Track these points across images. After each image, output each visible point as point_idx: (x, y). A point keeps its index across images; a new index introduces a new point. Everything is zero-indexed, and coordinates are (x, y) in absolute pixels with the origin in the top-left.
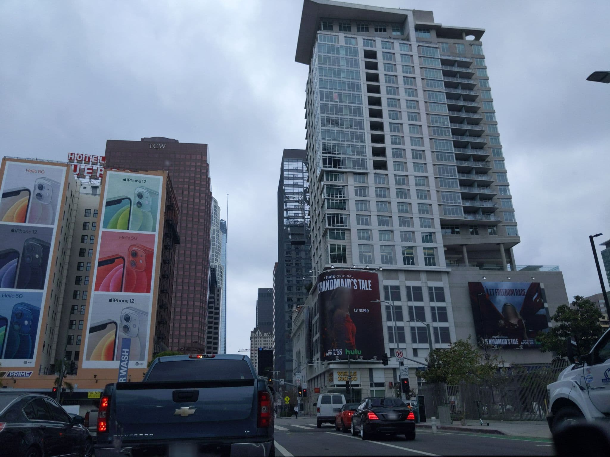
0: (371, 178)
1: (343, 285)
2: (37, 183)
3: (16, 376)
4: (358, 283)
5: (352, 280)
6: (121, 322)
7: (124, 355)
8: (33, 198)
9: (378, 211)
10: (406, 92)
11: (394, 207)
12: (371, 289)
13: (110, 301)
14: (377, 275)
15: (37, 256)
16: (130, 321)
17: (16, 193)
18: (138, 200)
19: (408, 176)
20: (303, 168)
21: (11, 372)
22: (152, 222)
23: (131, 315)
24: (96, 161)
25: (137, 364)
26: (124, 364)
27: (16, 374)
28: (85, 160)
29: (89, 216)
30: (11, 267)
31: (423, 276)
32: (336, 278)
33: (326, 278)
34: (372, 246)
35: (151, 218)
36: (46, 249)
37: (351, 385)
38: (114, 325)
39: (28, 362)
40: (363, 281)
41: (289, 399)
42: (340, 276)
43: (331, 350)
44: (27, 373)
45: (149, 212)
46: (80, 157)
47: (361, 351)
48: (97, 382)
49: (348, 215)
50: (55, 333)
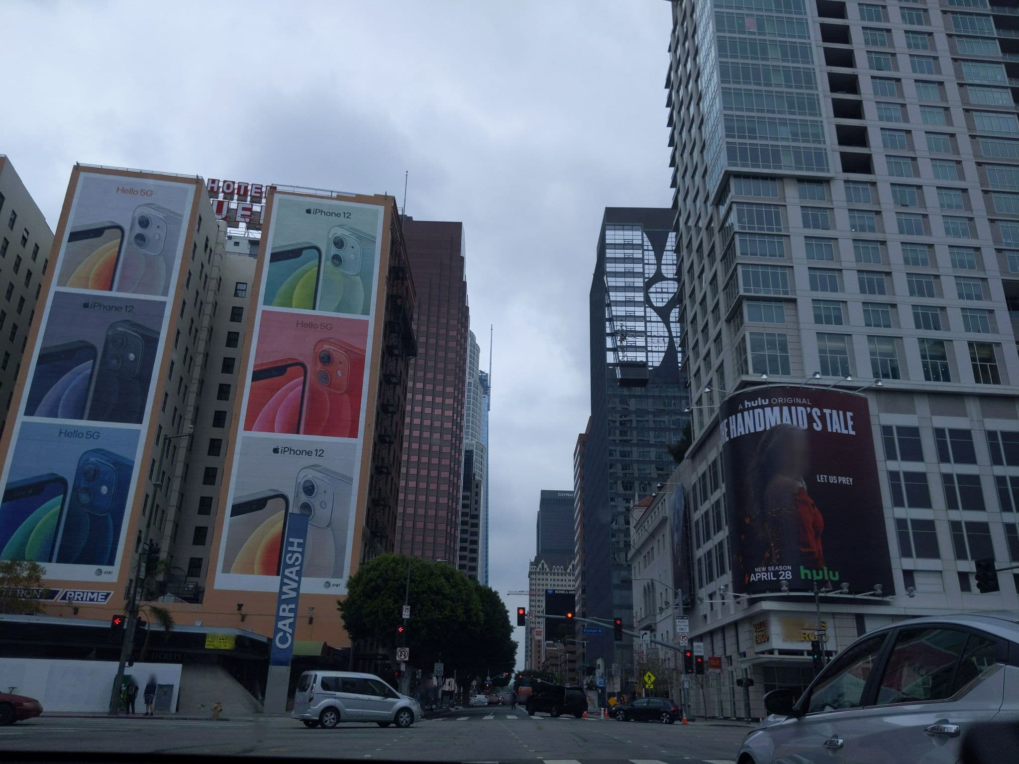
0: (838, 191)
1: (787, 421)
2: (138, 215)
3: (78, 600)
4: (823, 418)
5: (809, 409)
6: (297, 496)
7: (293, 552)
8: (129, 243)
9: (858, 260)
10: (903, 17)
11: (895, 253)
12: (853, 433)
13: (276, 451)
14: (866, 400)
15: (132, 356)
16: (314, 495)
17: (97, 233)
18: (334, 251)
19: (921, 186)
20: (643, 240)
21: (70, 591)
22: (361, 295)
23: (317, 483)
24: (259, 195)
25: (328, 585)
26: (291, 573)
27: (79, 595)
28: (238, 193)
29: (243, 296)
30: (81, 376)
31: (973, 407)
32: (771, 405)
33: (744, 406)
34: (849, 337)
35: (361, 287)
36: (151, 342)
37: (824, 653)
38: (281, 500)
39: (104, 571)
40: (834, 412)
41: (653, 678)
42: (780, 400)
43: (764, 569)
44: (100, 594)
45: (356, 275)
46: (228, 187)
47: (837, 573)
48: (243, 620)
49: (790, 269)
50: (168, 518)
